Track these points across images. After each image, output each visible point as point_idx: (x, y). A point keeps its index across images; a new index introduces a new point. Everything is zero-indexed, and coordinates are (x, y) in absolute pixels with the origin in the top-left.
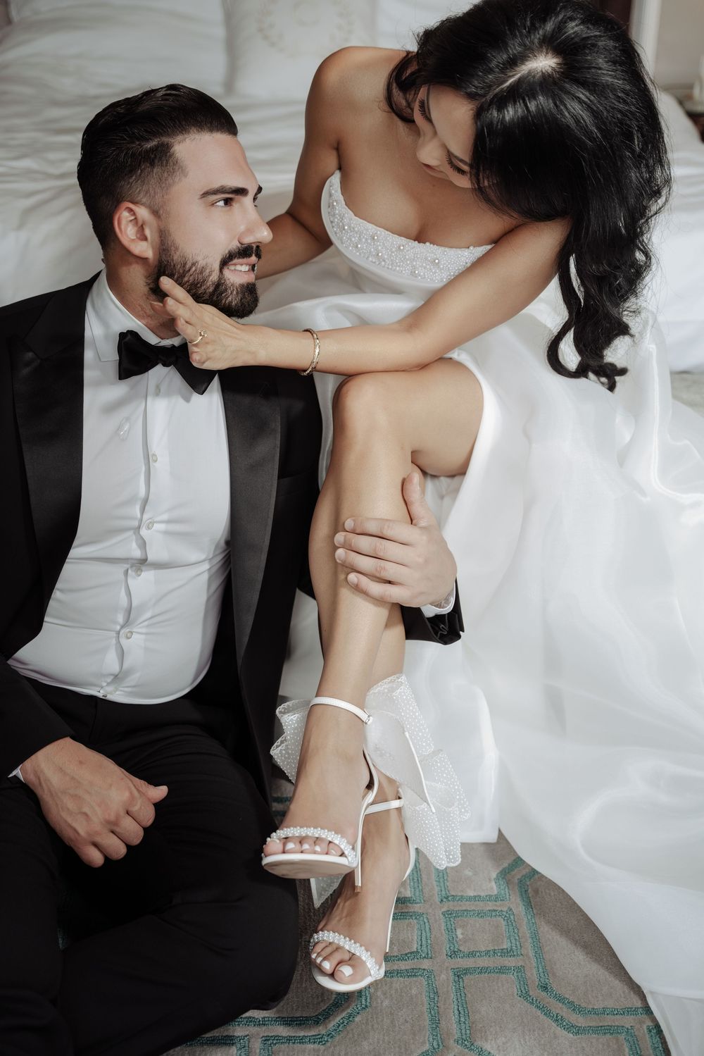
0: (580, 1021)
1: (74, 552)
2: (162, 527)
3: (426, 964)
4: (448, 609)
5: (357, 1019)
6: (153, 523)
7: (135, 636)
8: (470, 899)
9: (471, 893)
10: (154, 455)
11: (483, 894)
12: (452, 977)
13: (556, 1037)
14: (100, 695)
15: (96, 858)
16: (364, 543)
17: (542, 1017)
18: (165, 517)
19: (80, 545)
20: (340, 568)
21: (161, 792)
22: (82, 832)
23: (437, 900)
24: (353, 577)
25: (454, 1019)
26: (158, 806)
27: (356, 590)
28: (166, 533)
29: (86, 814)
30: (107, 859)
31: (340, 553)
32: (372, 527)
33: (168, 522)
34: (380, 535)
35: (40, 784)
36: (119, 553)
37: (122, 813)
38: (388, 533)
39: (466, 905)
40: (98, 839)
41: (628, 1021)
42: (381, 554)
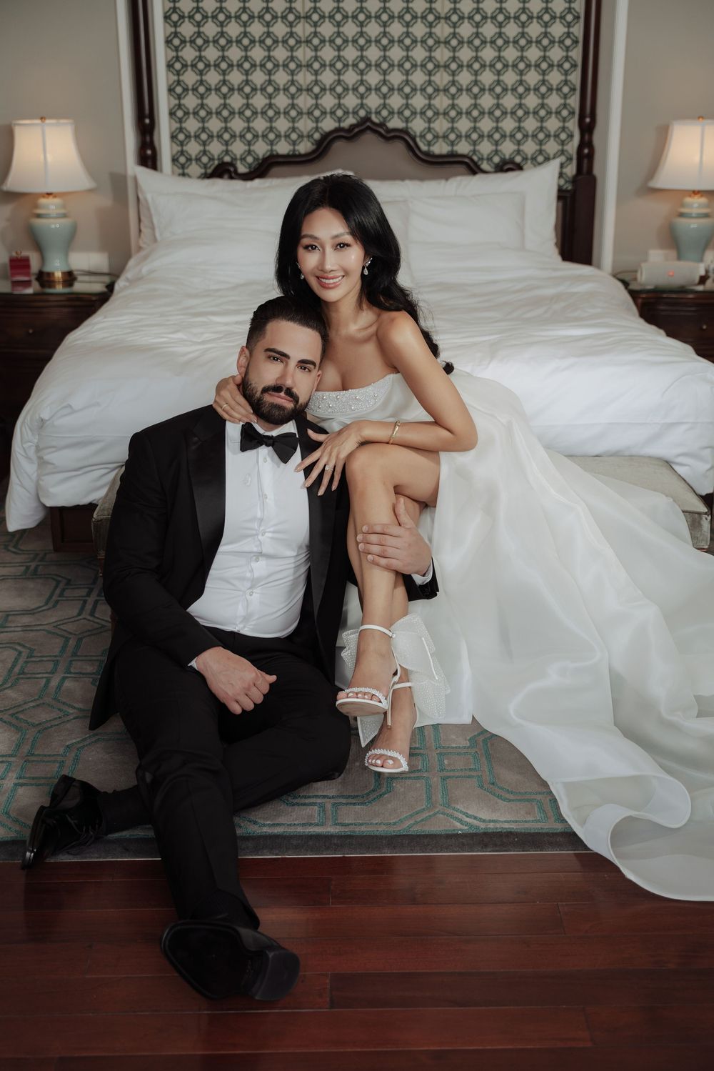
0: (512, 797)
1: (221, 549)
2: (270, 535)
3: (425, 774)
4: (428, 578)
5: (386, 795)
6: (265, 533)
7: (254, 594)
8: (453, 748)
9: (454, 745)
10: (265, 495)
11: (461, 746)
12: (440, 780)
13: (497, 803)
14: (235, 630)
15: (237, 709)
16: (374, 538)
17: (490, 795)
18: (272, 529)
19: (224, 545)
20: (362, 554)
21: (273, 678)
22: (230, 693)
23: (434, 748)
24: (370, 557)
25: (440, 796)
26: (271, 685)
27: (373, 564)
28: (272, 538)
29: (232, 684)
30: (243, 710)
31: (361, 546)
32: (378, 529)
33: (274, 532)
34: (382, 532)
35: (207, 670)
36: (247, 549)
37: (251, 684)
38: (387, 531)
39: (451, 750)
40: (239, 698)
41: (539, 797)
42: (383, 543)
